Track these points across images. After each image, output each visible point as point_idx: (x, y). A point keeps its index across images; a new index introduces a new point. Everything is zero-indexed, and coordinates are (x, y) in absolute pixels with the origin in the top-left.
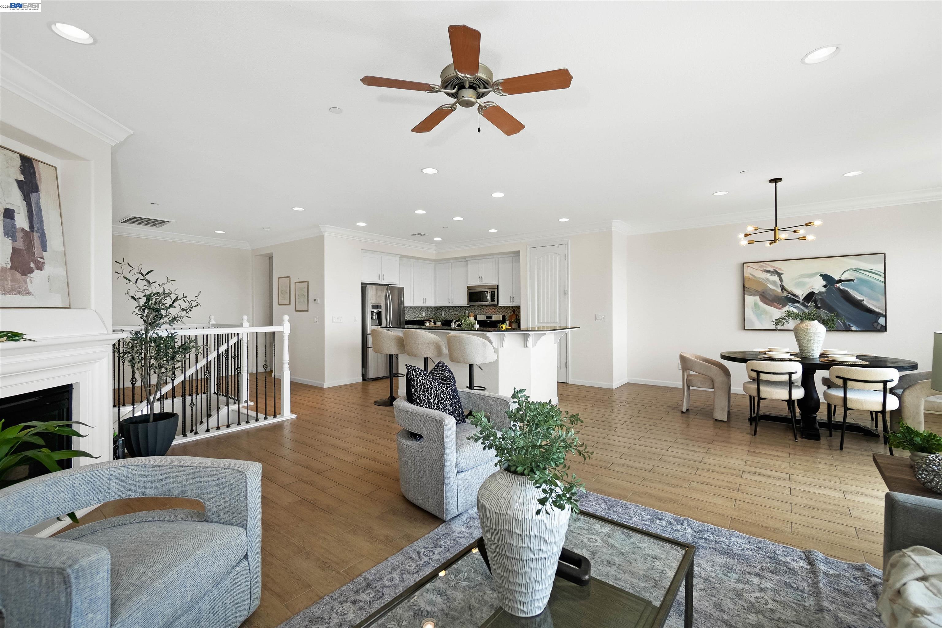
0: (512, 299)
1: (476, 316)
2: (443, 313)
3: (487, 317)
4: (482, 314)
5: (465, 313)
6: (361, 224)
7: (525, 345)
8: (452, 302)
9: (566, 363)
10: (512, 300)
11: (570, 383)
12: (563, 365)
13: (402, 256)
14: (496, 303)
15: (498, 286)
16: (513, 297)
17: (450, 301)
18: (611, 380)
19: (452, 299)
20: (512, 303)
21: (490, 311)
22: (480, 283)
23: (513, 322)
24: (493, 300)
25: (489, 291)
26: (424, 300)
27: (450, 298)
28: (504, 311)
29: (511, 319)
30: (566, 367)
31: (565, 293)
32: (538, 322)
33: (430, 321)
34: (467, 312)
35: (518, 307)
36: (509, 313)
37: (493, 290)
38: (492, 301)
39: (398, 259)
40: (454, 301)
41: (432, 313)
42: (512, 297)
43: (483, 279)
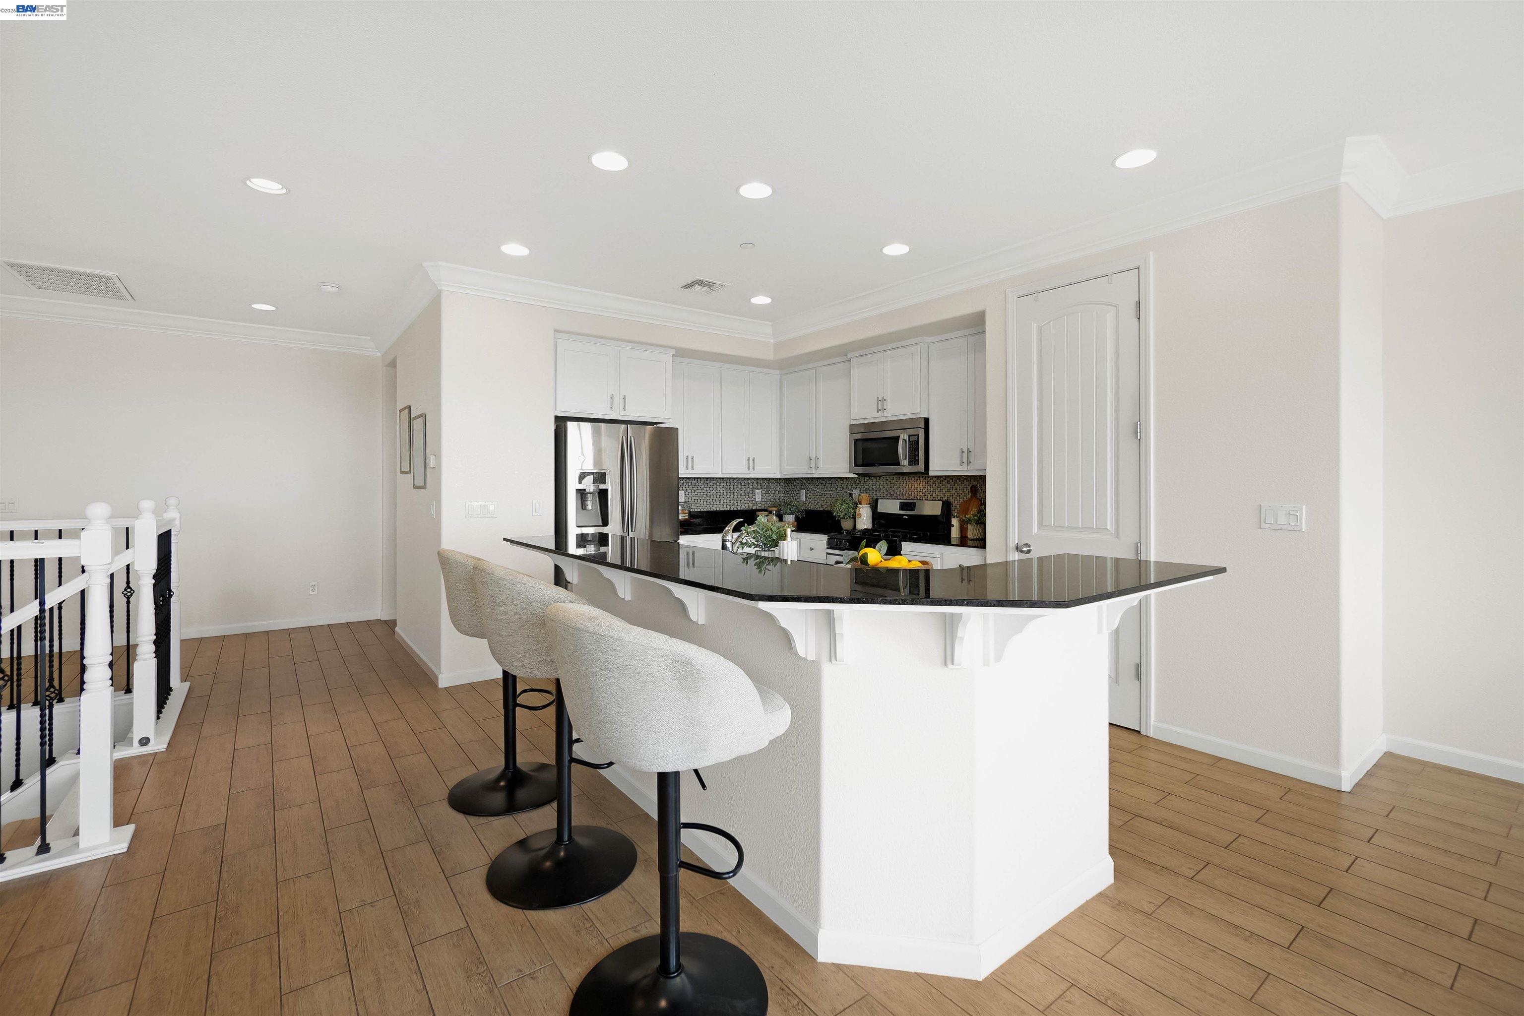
0: (967, 455)
1: (876, 501)
2: (803, 494)
3: (903, 506)
4: (891, 497)
5: (851, 495)
6: (515, 249)
7: (948, 657)
8: (817, 467)
9: (1138, 667)
10: (965, 460)
11: (1151, 734)
12: (1128, 672)
13: (681, 353)
14: (921, 468)
15: (927, 420)
16: (969, 451)
17: (813, 462)
18: (1335, 758)
19: (817, 458)
20: (965, 467)
21: (912, 489)
22: (880, 414)
23: (969, 521)
24: (914, 461)
25: (904, 436)
26: (751, 462)
27: (813, 457)
28: (948, 490)
29: (966, 512)
30: (1138, 676)
31: (1137, 432)
32: (1041, 524)
33: (771, 512)
34: (856, 492)
35: (982, 479)
36: (958, 497)
37: (912, 432)
38: (911, 463)
39: (667, 358)
40: (821, 465)
41: (777, 494)
42: (965, 450)
43: (888, 405)
